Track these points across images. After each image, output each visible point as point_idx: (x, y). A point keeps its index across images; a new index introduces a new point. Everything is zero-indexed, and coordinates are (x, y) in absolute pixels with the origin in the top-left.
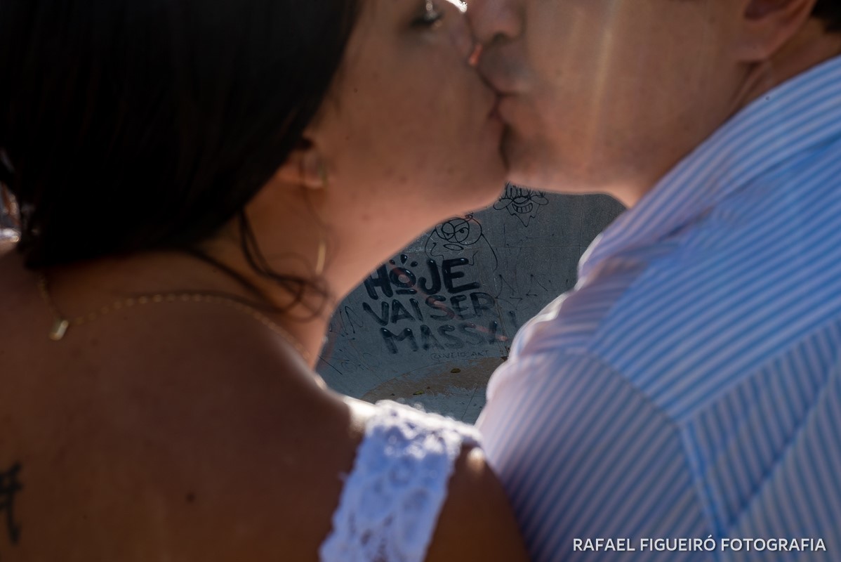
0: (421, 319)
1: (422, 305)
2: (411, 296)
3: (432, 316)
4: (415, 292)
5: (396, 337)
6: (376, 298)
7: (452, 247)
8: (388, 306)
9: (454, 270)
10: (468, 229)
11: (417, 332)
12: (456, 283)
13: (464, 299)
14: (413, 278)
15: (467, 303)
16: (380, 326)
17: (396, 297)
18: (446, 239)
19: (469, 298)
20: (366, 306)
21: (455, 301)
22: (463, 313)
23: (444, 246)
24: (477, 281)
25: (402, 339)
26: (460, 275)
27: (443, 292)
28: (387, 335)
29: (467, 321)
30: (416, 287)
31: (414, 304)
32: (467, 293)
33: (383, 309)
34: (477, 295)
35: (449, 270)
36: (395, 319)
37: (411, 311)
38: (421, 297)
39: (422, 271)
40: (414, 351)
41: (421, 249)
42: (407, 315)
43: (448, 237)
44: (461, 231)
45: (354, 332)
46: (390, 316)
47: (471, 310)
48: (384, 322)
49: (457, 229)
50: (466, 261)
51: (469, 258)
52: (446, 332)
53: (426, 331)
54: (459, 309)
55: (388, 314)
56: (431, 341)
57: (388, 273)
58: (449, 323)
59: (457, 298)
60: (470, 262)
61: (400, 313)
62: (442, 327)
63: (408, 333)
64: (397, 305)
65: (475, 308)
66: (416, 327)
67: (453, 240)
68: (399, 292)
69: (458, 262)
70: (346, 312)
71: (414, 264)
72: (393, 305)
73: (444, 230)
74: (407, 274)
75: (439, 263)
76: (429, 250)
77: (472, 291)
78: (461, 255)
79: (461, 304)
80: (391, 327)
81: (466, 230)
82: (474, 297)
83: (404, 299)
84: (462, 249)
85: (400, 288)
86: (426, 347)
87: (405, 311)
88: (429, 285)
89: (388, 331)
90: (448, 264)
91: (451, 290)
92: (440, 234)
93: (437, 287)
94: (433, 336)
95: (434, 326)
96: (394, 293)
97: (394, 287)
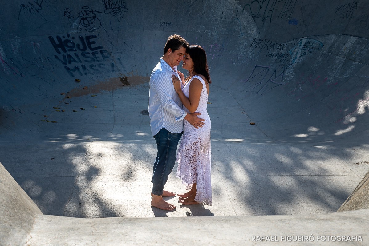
0: (81, 62)
1: (80, 56)
2: (74, 52)
3: (85, 61)
4: (76, 50)
5: (72, 70)
6: (59, 53)
7: (89, 30)
8: (65, 57)
9: (91, 40)
10: (95, 22)
11: (80, 68)
12: (93, 46)
13: (98, 53)
14: (74, 44)
15: (99, 55)
16: (64, 65)
17: (68, 52)
18: (85, 27)
19: (99, 52)
20: (56, 57)
21: (93, 54)
22: (98, 59)
23: (85, 30)
24: (102, 45)
25: (74, 71)
26: (94, 43)
27: (88, 50)
28: (68, 69)
29: (101, 63)
30: (76, 48)
31: (77, 55)
32: (98, 50)
33: (63, 58)
34: (103, 51)
35: (89, 40)
36: (70, 62)
37: (76, 59)
38: (79, 52)
39: (77, 41)
40: (81, 76)
41: (75, 31)
42: (75, 61)
43: (86, 26)
44: (92, 23)
45: (53, 68)
46: (67, 61)
47: (101, 58)
48: (65, 64)
49: (90, 22)
50: (96, 37)
51: (97, 35)
52: (93, 68)
53: (84, 67)
54: (97, 58)
55: (66, 60)
56: (87, 72)
57: (63, 42)
58: (93, 63)
59: (94, 53)
60: (98, 37)
61: (71, 59)
62: (91, 65)
63: (77, 68)
64: (69, 56)
65: (103, 57)
66: (79, 65)
67: (89, 27)
68: (69, 50)
69: (92, 37)
70: (48, 59)
71: (73, 38)
72: (67, 56)
73: (84, 23)
74: (71, 42)
75: (84, 37)
76: (79, 32)
77: (101, 49)
78: (93, 33)
79: (97, 55)
80: (68, 65)
81: (94, 23)
82: (101, 52)
83: (72, 53)
84: (93, 31)
85: (69, 49)
86: (86, 74)
87: (73, 58)
88: (81, 47)
89: (68, 68)
90: (88, 38)
91: (91, 49)
92: (83, 24)
93: (85, 48)
94: (87, 69)
95: (87, 65)
96: (67, 51)
97: (66, 48)
